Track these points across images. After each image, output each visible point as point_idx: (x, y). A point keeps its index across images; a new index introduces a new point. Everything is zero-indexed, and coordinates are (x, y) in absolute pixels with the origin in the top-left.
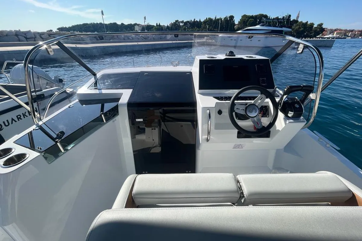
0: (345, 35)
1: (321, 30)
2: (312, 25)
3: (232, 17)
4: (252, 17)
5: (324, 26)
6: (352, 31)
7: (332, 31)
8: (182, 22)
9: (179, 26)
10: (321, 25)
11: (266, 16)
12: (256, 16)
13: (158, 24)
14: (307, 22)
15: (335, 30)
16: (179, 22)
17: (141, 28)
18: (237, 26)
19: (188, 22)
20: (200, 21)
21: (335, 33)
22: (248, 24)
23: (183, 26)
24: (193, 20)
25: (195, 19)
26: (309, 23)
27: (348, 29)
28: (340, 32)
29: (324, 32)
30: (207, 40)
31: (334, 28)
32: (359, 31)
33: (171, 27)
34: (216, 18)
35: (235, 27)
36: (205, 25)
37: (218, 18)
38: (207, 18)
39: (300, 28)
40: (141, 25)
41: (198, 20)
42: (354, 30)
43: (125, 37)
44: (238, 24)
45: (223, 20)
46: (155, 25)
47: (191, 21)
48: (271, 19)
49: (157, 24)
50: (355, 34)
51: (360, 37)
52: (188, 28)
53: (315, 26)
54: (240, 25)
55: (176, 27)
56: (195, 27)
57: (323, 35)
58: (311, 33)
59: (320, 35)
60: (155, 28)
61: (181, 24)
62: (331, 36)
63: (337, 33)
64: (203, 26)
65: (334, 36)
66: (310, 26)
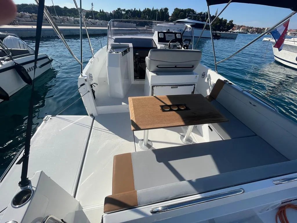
0: (247, 31)
1: (231, 25)
2: (226, 21)
3: (166, 9)
4: (182, 11)
5: (233, 23)
6: (251, 28)
7: (239, 27)
8: (124, 10)
9: (122, 14)
10: (231, 22)
11: (193, 11)
12: (185, 10)
13: (102, 11)
14: (223, 18)
15: (241, 27)
16: (121, 10)
17: (85, 13)
18: (171, 17)
19: (129, 11)
20: (140, 10)
21: (241, 29)
22: (179, 17)
23: (125, 14)
24: (133, 9)
25: (135, 9)
26: (223, 19)
27: (249, 27)
28: (244, 28)
29: (233, 28)
30: (147, 28)
31: (240, 25)
32: (256, 28)
33: (114, 15)
34: (153, 9)
35: (169, 18)
36: (144, 14)
37: (155, 9)
38: (146, 9)
39: (217, 23)
40: (85, 10)
41: (138, 10)
42: (253, 27)
43: (75, 21)
44: (171, 16)
45: (159, 11)
46: (99, 12)
47: (132, 10)
48: (197, 14)
49: (100, 10)
50: (254, 31)
51: (256, 33)
52: (129, 16)
53: (228, 22)
54: (173, 18)
55: (119, 15)
56: (135, 16)
57: (233, 30)
58: (225, 28)
59: (231, 30)
60: (99, 15)
61: (123, 12)
62: (238, 31)
63: (242, 29)
64: (142, 15)
65: (240, 31)
66: (224, 21)
